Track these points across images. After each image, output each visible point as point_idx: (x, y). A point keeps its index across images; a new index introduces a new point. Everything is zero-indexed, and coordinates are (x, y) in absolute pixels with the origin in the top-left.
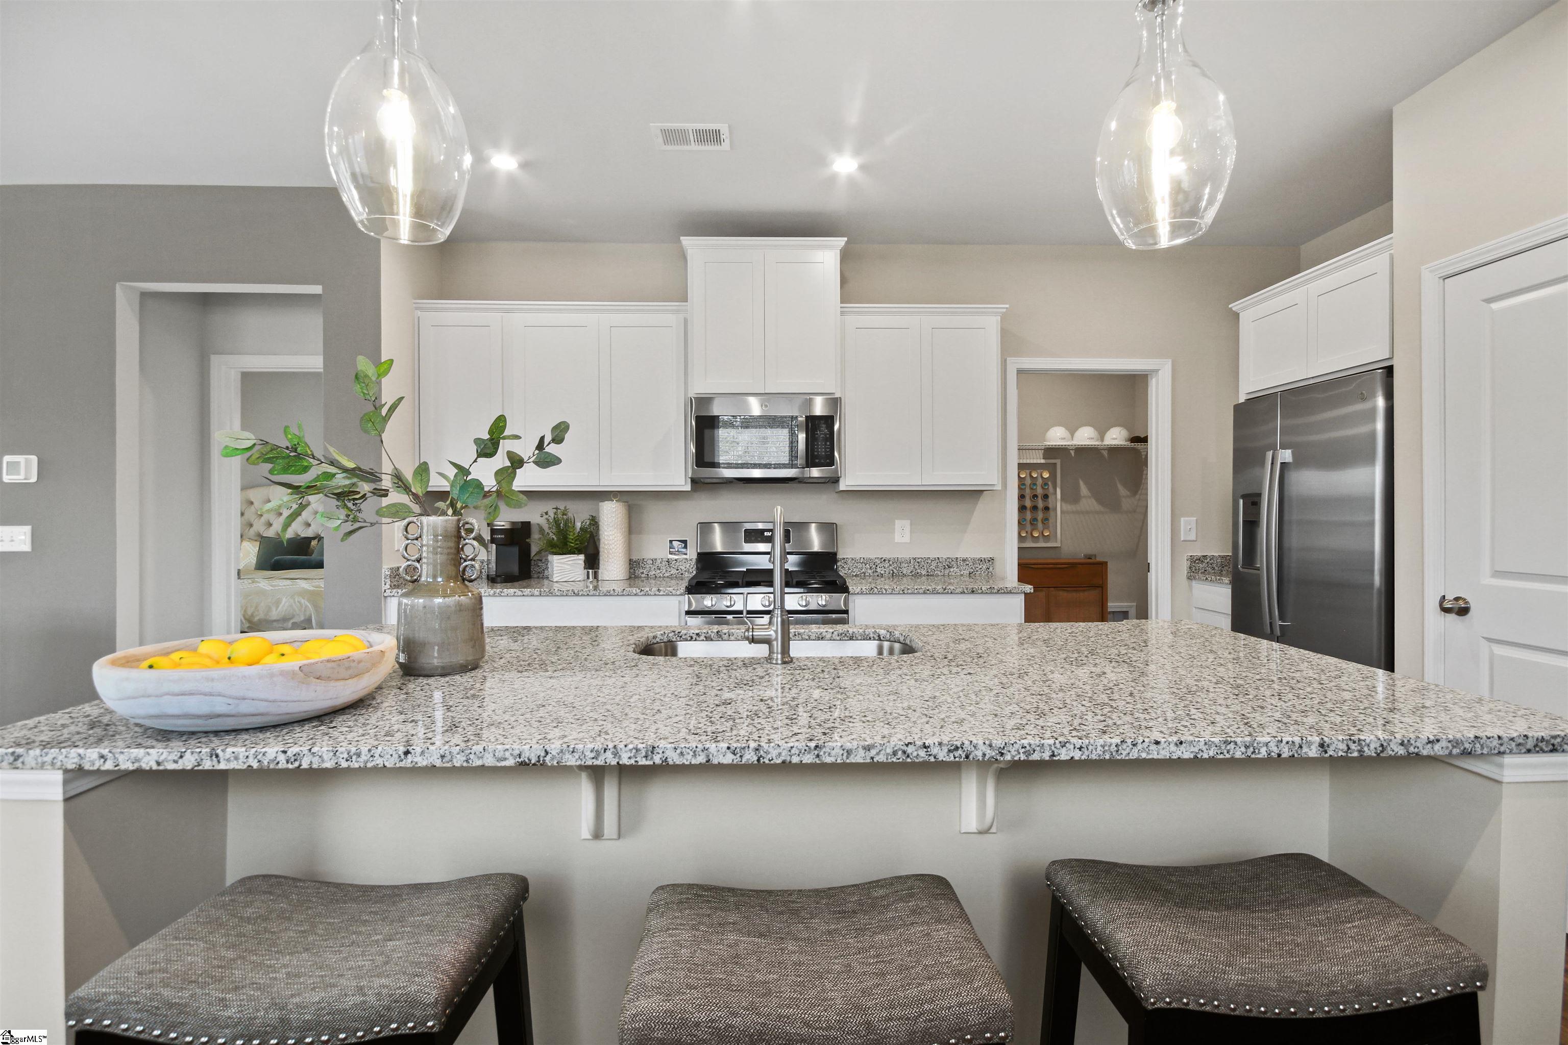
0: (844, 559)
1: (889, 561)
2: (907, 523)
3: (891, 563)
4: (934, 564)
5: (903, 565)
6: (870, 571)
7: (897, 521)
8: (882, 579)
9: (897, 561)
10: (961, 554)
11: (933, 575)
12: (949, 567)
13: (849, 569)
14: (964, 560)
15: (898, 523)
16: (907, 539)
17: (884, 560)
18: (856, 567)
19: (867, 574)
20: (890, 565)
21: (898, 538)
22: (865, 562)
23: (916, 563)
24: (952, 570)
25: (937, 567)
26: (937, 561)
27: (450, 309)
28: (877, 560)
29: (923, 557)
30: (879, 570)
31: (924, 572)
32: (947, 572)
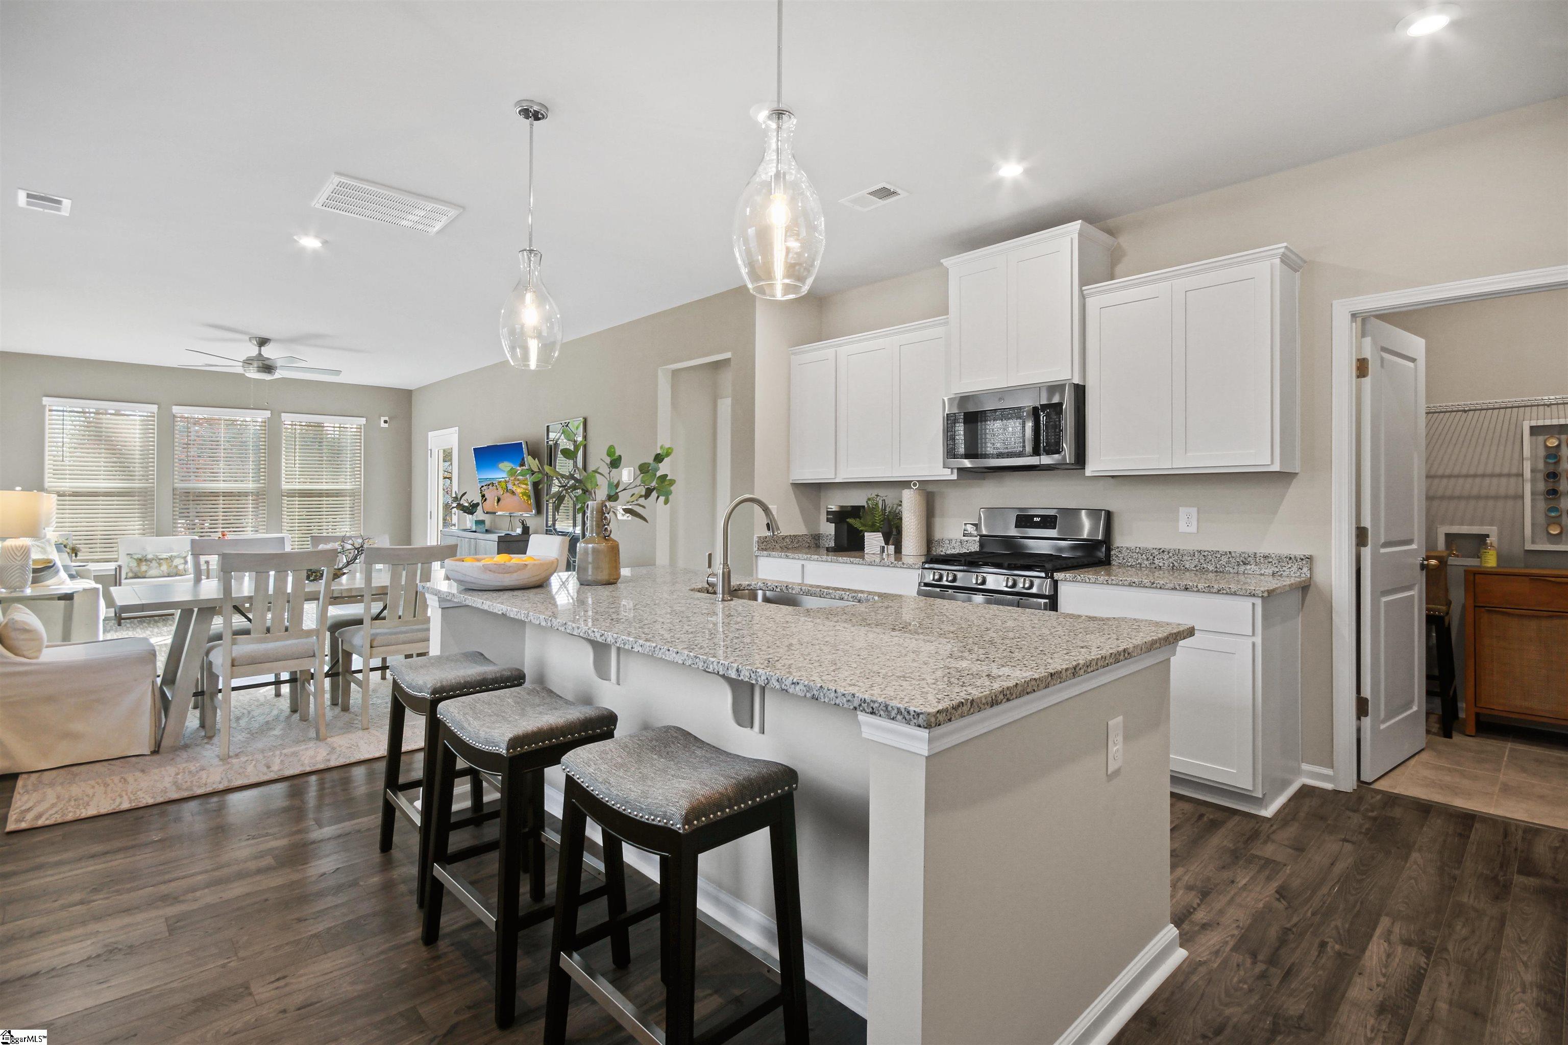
0: (1118, 547)
1: (1169, 553)
2: (1194, 511)
3: (1171, 554)
4: (1224, 560)
5: (1185, 558)
6: (1146, 562)
7: (1180, 508)
8: (1161, 572)
9: (1177, 552)
10: (1264, 549)
11: (1223, 572)
12: (1245, 564)
13: (1124, 559)
14: (1265, 557)
15: (1183, 511)
16: (1193, 529)
17: (1163, 551)
18: (1132, 557)
19: (1143, 565)
20: (1170, 557)
21: (1183, 527)
22: (1142, 552)
23: (1201, 557)
24: (1249, 567)
25: (1228, 562)
26: (1229, 555)
27: (819, 348)
28: (1154, 551)
29: (1210, 549)
30: (1156, 561)
31: (1211, 568)
32: (1242, 568)
